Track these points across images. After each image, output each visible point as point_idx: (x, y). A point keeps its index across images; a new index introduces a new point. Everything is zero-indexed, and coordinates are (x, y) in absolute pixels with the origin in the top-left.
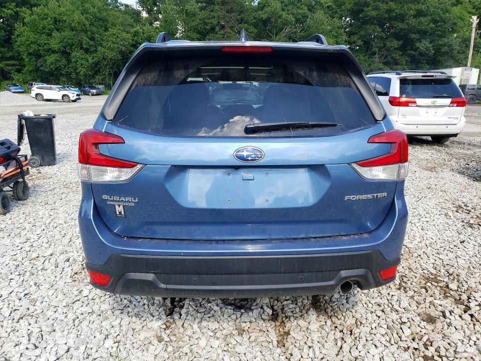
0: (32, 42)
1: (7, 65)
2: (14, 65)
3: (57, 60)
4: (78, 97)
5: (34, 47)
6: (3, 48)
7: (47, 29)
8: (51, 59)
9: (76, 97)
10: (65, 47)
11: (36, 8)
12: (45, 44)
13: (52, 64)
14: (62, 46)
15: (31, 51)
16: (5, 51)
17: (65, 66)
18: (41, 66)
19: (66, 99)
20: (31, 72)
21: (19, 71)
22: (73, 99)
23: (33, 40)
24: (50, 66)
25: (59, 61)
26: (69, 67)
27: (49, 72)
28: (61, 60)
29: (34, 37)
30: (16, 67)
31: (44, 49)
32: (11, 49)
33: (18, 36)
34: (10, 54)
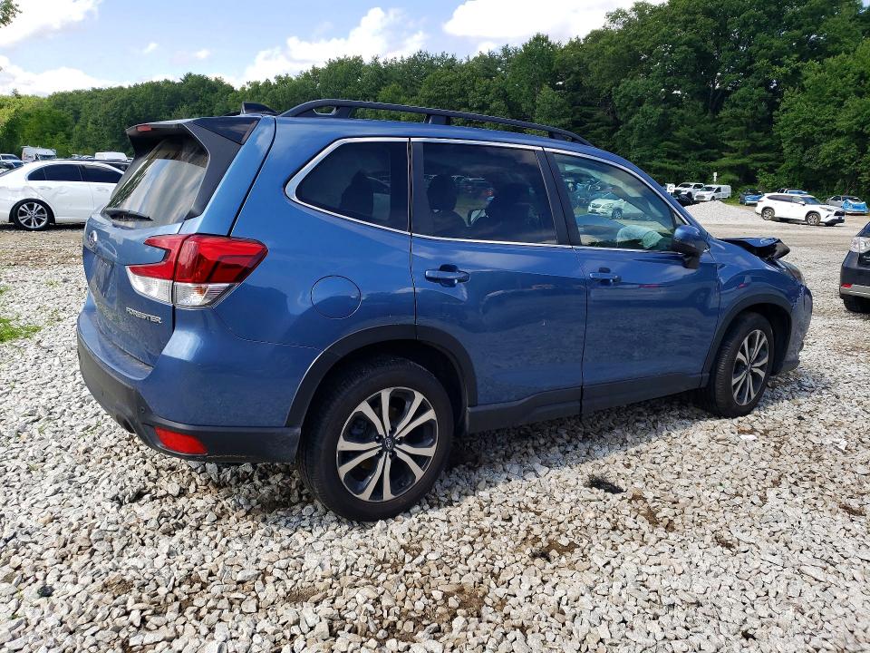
0: (805, 121)
1: (756, 160)
2: (766, 160)
3: (839, 149)
4: (837, 218)
5: (806, 127)
6: (758, 132)
7: (840, 96)
8: (828, 148)
9: (832, 217)
10: (862, 125)
11: (830, 60)
12: (827, 121)
13: (828, 156)
14: (858, 122)
15: (799, 135)
16: (758, 137)
17: (853, 160)
18: (809, 160)
19: (812, 219)
20: (790, 171)
21: (771, 170)
22: (827, 220)
23: (809, 115)
24: (824, 159)
25: (843, 151)
26: (860, 162)
27: (819, 171)
28: (847, 150)
29: (811, 111)
30: (771, 163)
31: (823, 131)
32: (768, 133)
33: (785, 110)
34: (765, 142)
